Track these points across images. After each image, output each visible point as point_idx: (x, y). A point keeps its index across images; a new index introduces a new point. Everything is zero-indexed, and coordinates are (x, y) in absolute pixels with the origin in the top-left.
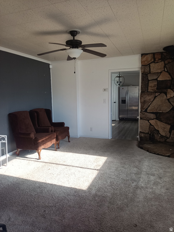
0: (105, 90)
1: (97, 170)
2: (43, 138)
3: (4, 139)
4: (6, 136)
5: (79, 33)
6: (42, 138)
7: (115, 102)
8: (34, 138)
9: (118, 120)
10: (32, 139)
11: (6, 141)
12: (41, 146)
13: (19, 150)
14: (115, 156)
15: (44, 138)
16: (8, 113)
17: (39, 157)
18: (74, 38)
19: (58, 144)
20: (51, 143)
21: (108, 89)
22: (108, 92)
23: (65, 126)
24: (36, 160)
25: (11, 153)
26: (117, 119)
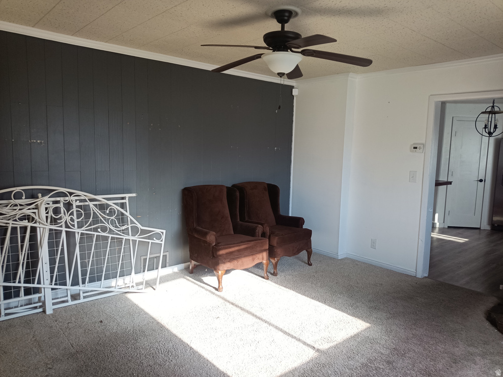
0: (415, 148)
1: (318, 350)
2: (230, 248)
3: (159, 236)
4: (164, 231)
5: (297, 14)
6: (228, 246)
7: (481, 181)
8: (214, 244)
9: (488, 228)
10: (210, 244)
11: (162, 241)
12: (224, 263)
13: (193, 262)
14: (394, 327)
15: (234, 247)
16: (183, 188)
17: (219, 286)
18: (283, 27)
19: (275, 266)
20: (253, 260)
21: (424, 145)
22: (423, 154)
23: (304, 227)
24: (213, 290)
25: (182, 266)
26: (485, 226)
